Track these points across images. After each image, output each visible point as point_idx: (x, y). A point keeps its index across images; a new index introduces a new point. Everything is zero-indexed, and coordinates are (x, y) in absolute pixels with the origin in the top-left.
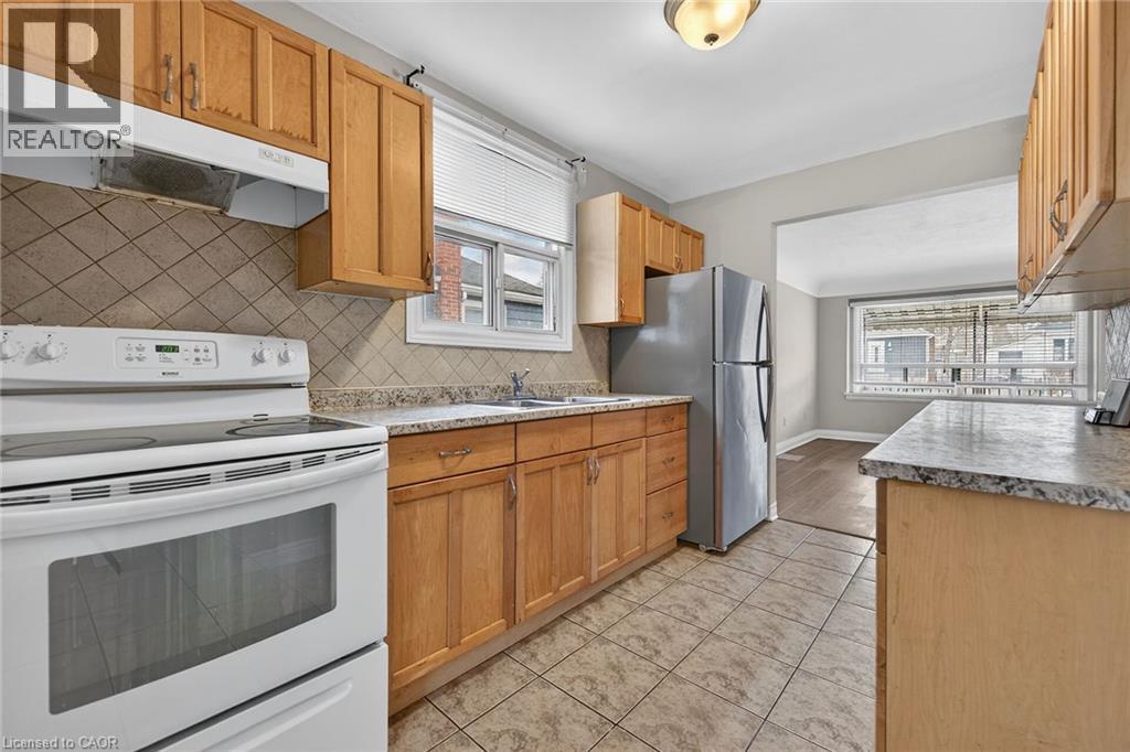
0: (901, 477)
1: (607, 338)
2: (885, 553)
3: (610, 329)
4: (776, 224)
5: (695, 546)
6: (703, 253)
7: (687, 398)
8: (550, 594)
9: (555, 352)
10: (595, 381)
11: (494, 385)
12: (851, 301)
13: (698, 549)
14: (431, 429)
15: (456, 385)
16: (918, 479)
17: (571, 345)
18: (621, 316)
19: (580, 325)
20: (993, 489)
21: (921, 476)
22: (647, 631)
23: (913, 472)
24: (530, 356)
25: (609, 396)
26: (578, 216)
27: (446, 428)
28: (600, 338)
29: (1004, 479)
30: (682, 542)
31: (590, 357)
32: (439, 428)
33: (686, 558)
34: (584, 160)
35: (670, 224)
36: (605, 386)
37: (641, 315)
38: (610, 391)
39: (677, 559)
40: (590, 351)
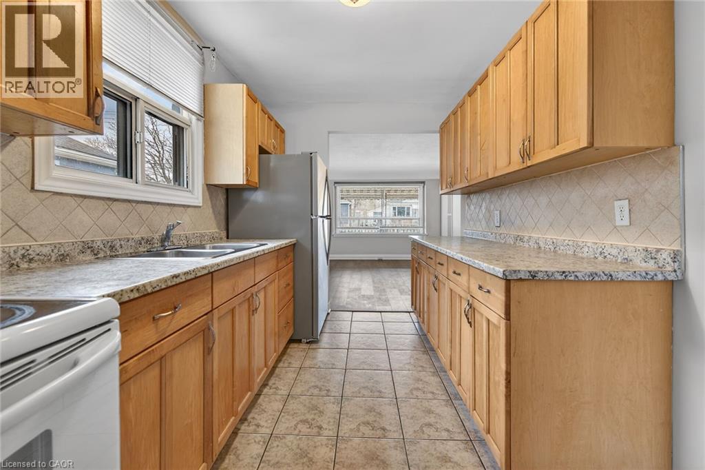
0: (523, 277)
1: (225, 197)
2: (509, 320)
3: (227, 190)
4: (329, 133)
5: (299, 341)
6: (284, 143)
7: (293, 240)
8: (233, 418)
9: (189, 206)
10: (217, 230)
11: (137, 237)
12: (335, 183)
13: (301, 342)
14: (149, 290)
15: (98, 238)
16: (530, 278)
17: (201, 201)
18: (247, 180)
19: (207, 185)
20: (560, 278)
21: (532, 275)
22: (304, 414)
23: (528, 274)
24: (168, 209)
25: (227, 242)
26: (206, 94)
27: (163, 287)
28: (220, 195)
29: (564, 272)
30: (292, 341)
31: (214, 211)
32: (158, 288)
33: (297, 351)
34: (214, 50)
35: (270, 118)
36: (224, 234)
37: (257, 181)
38: (228, 238)
39: (291, 353)
40: (213, 206)
